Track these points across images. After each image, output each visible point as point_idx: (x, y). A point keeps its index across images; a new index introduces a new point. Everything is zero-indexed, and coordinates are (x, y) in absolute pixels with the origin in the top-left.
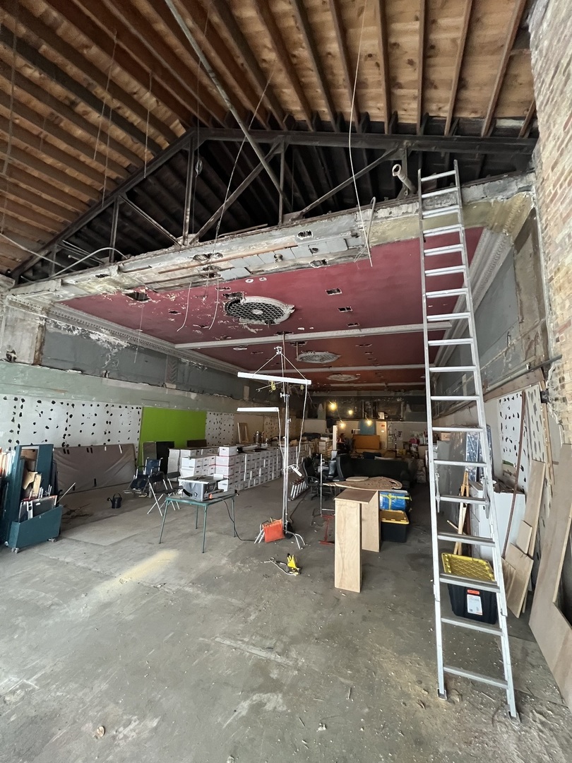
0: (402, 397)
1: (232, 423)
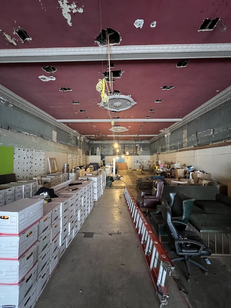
0: (139, 144)
1: (43, 158)
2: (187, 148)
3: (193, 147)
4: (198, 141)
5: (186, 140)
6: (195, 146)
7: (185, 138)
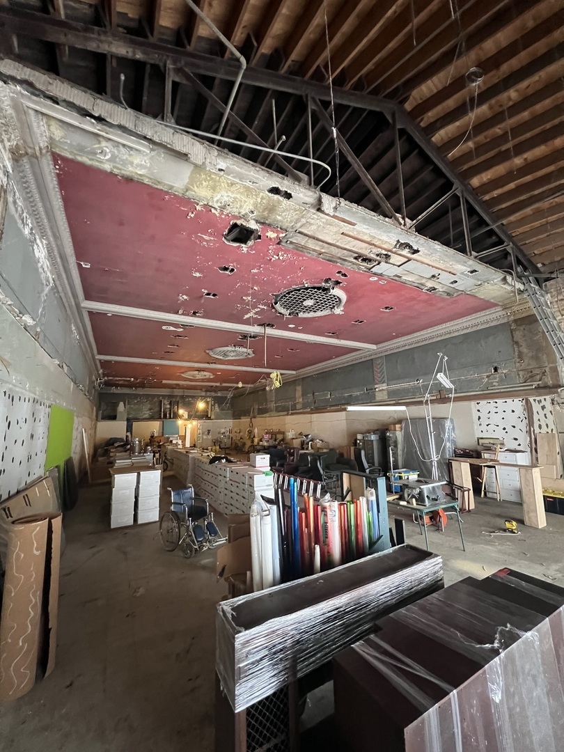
0: (212, 397)
2: (301, 411)
3: (309, 410)
4: (315, 403)
5: (301, 400)
6: (312, 410)
7: (299, 398)
